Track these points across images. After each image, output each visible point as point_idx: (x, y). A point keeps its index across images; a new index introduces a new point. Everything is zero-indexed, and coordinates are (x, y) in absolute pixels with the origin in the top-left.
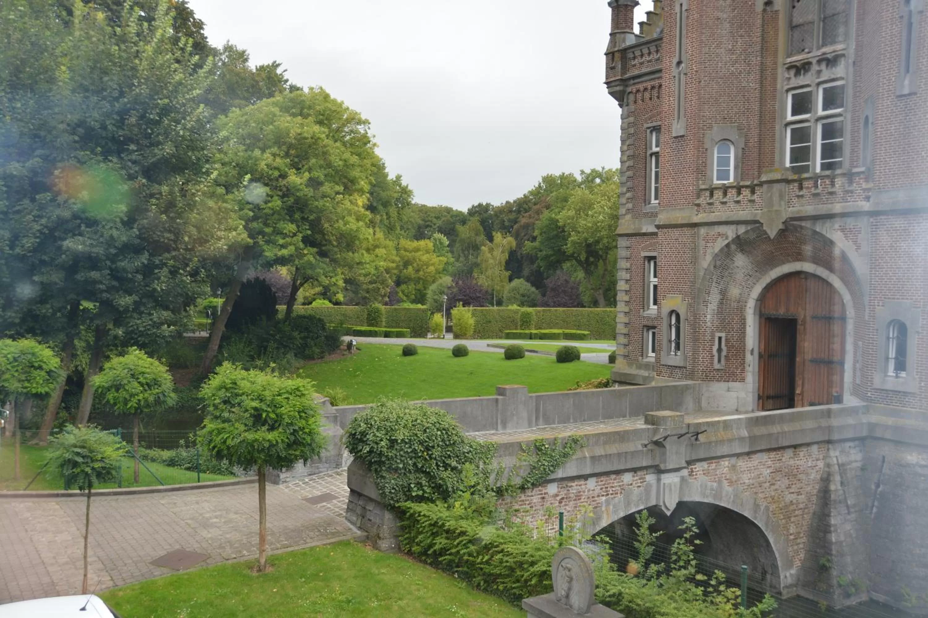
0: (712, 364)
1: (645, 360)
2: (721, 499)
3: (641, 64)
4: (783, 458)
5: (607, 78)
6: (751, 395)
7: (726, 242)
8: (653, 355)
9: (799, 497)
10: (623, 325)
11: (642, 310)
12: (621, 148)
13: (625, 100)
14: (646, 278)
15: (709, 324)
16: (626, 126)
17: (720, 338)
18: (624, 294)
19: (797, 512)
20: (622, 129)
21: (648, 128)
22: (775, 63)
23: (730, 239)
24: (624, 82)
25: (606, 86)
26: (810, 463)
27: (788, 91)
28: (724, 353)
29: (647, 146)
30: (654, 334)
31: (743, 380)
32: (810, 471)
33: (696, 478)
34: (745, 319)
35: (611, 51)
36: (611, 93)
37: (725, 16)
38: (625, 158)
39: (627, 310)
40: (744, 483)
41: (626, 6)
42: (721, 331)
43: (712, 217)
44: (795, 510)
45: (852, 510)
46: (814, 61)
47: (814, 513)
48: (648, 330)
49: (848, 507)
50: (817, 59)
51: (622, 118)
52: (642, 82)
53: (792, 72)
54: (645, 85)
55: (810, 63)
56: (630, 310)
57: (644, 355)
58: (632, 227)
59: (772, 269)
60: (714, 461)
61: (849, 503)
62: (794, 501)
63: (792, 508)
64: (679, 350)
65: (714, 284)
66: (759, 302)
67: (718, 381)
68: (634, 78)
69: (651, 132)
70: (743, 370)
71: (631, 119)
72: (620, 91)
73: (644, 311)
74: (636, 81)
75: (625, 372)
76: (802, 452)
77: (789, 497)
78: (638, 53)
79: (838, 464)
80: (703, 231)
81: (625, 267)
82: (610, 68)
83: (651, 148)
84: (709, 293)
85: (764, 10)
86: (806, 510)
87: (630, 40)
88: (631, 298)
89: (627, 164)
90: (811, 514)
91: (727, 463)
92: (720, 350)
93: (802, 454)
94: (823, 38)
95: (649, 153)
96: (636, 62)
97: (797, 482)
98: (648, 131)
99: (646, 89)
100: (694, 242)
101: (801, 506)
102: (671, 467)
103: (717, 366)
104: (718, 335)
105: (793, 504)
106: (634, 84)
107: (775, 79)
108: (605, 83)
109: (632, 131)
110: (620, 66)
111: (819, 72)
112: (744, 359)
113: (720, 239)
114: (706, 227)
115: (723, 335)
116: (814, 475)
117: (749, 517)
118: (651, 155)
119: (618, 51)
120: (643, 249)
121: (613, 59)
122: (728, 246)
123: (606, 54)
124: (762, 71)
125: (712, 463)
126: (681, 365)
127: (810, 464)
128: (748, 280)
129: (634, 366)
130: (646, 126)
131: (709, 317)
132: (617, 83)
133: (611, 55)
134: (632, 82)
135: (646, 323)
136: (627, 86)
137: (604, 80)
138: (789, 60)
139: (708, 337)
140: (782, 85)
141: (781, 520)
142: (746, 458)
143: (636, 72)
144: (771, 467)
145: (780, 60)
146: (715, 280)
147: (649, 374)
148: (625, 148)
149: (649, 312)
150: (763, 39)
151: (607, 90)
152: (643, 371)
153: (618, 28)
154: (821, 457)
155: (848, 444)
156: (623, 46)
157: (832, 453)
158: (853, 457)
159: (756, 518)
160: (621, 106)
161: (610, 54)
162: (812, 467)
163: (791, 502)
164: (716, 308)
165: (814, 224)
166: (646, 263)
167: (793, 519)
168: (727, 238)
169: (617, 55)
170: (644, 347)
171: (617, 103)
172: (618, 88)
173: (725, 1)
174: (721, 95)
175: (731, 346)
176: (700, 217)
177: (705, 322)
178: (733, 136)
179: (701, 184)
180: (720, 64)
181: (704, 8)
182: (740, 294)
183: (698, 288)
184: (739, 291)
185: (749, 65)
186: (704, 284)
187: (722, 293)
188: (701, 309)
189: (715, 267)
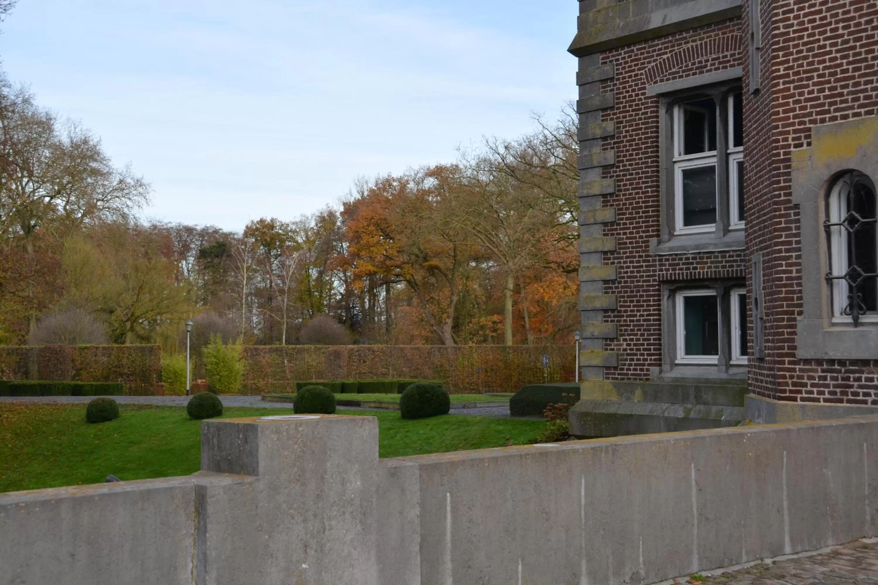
1: (670, 375)
8: (744, 360)
10: (601, 285)
11: (653, 241)
14: (662, 153)
18: (598, 204)
30: (743, 299)
39: (609, 244)
48: (672, 294)
56: (621, 244)
57: (666, 359)
58: (619, 22)
73: (659, 243)
75: (612, 410)
81: (598, 133)
88: (620, 212)
120: (651, 77)
129: (638, 392)
135: (668, 273)
147: (688, 411)
149: (673, 243)
152: (665, 406)
166: (662, 112)
170: (665, 340)
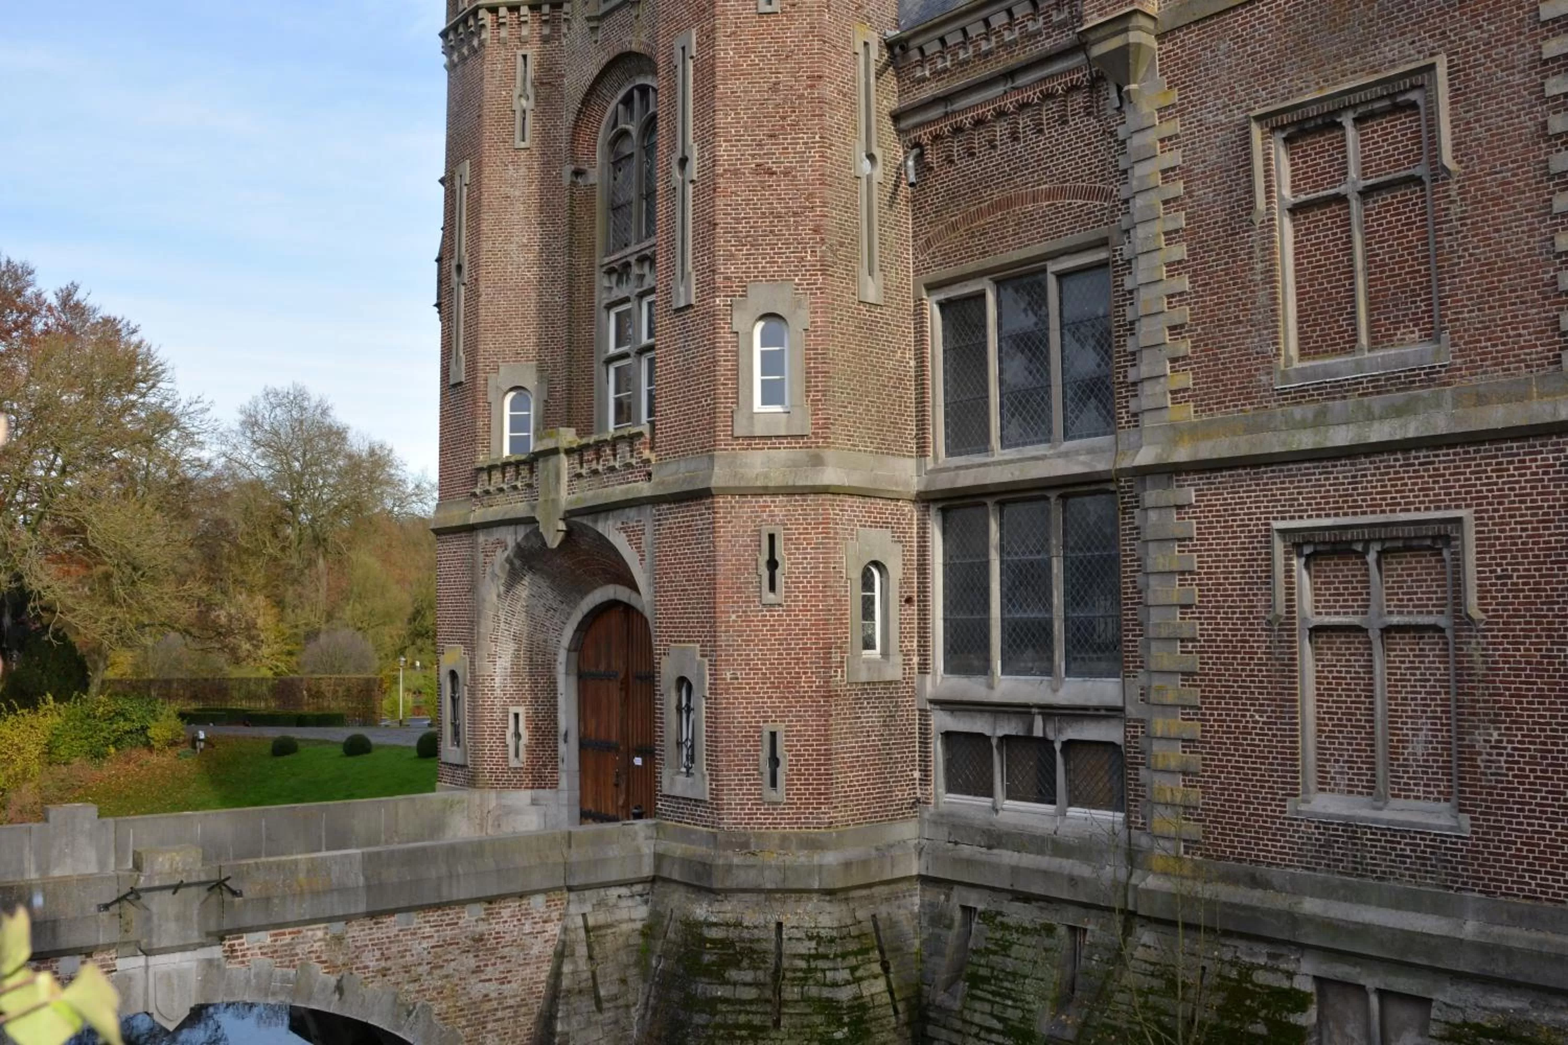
0: (506, 759)
2: (310, 997)
4: (461, 922)
6: (565, 811)
7: (507, 554)
9: (504, 987)
15: (498, 692)
17: (517, 716)
19: (499, 1014)
22: (592, 265)
23: (511, 549)
26: (527, 926)
27: (609, 307)
28: (524, 741)
31: (554, 785)
32: (528, 940)
33: (243, 962)
34: (554, 683)
37: (517, 193)
40: (366, 967)
42: (518, 704)
43: (491, 515)
44: (496, 1010)
45: (606, 1005)
46: (632, 260)
47: (540, 1015)
49: (598, 1001)
50: (636, 256)
53: (614, 278)
55: (628, 265)
59: (582, 598)
60: (287, 930)
61: (602, 993)
62: (493, 995)
63: (487, 1006)
64: (459, 739)
65: (502, 625)
66: (574, 655)
67: (515, 787)
70: (555, 767)
76: (507, 911)
77: (477, 989)
79: (587, 930)
80: (481, 538)
84: (495, 641)
85: (573, 184)
86: (523, 1010)
90: (534, 1016)
91: (320, 934)
92: (517, 736)
93: (506, 913)
94: (647, 226)
97: (499, 961)
100: (473, 558)
101: (511, 1002)
102: (165, 943)
103: (513, 763)
104: (513, 710)
105: (490, 1000)
107: (591, 290)
111: (641, 277)
112: (555, 750)
113: (499, 551)
114: (484, 532)
115: (521, 710)
116: (542, 948)
117: (386, 1028)
122: (509, 561)
123: (437, 260)
124: (571, 278)
125: (284, 934)
126: (461, 762)
127: (527, 928)
128: (553, 617)
131: (497, 680)
138: (606, 260)
139: (498, 715)
140: (602, 298)
141: (464, 1027)
142: (369, 923)
144: (431, 937)
145: (597, 261)
146: (502, 618)
150: (572, 228)
154: (555, 915)
155: (614, 892)
157: (573, 909)
158: (623, 914)
159: (399, 1028)
162: (534, 935)
163: (486, 996)
164: (508, 665)
165: (596, 521)
167: (490, 1026)
168: (506, 549)
173: (517, 170)
174: (511, 317)
175: (536, 729)
176: (477, 515)
177: (492, 689)
178: (530, 381)
179: (482, 460)
180: (510, 268)
181: (486, 181)
182: (545, 641)
183: (478, 632)
184: (542, 636)
185: (554, 268)
186: (486, 626)
187: (516, 638)
188: (485, 667)
189: (499, 596)
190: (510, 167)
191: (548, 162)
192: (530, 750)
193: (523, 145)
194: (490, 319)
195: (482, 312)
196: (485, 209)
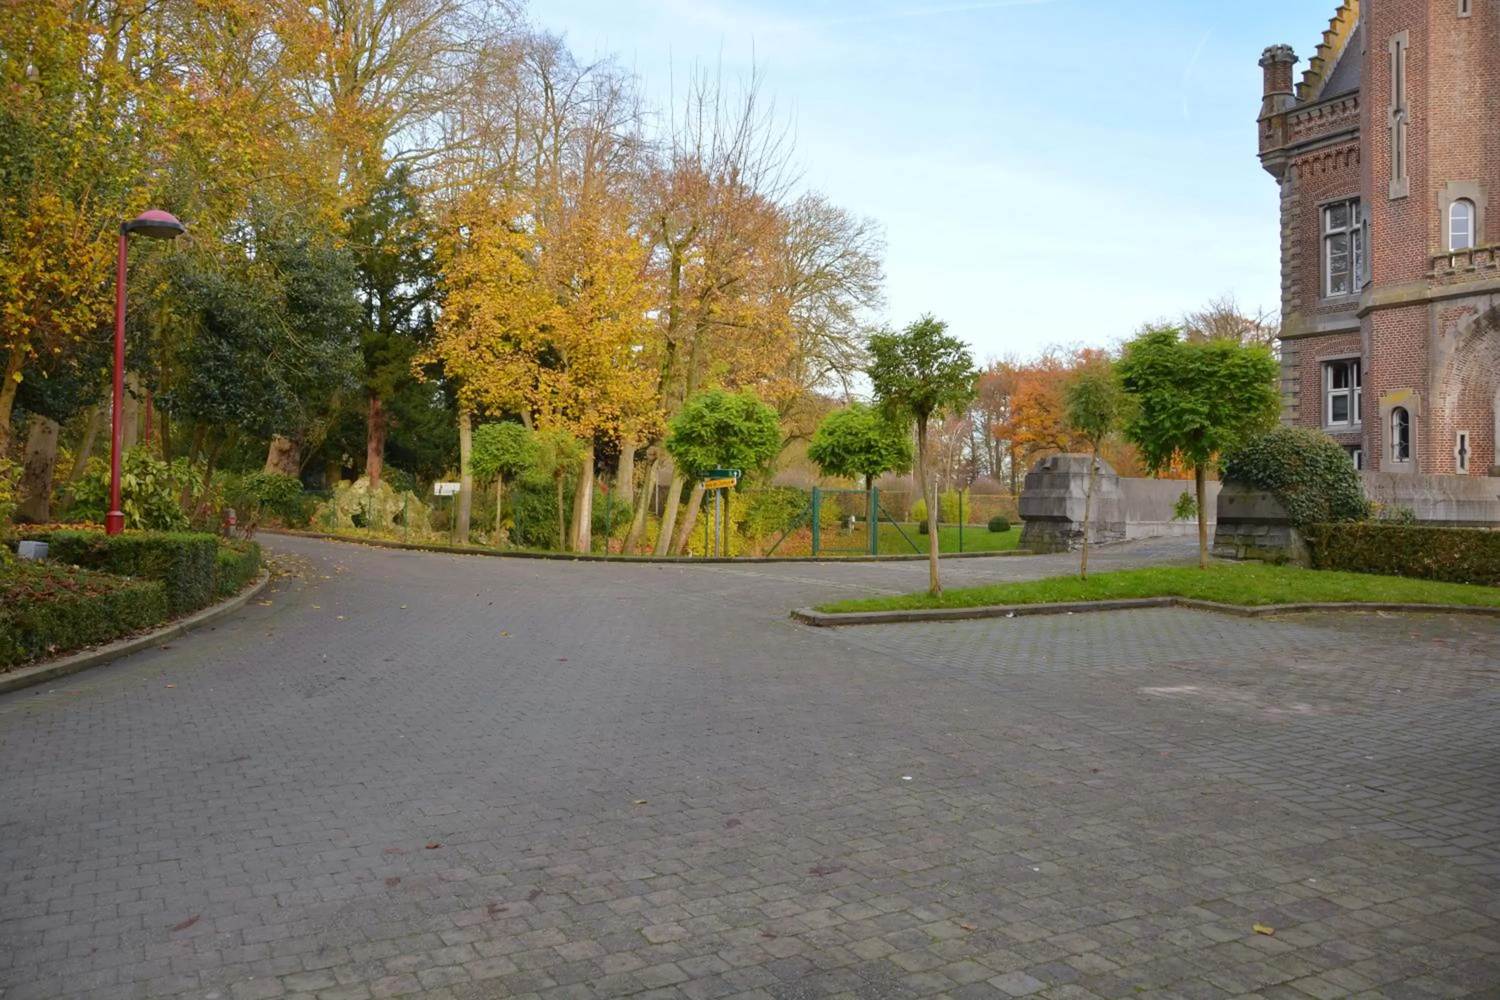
0: (1453, 468)
3: (1309, 129)
5: (1261, 149)
7: (1476, 316)
11: (1318, 428)
12: (1282, 233)
13: (1286, 175)
14: (1322, 388)
15: (1448, 420)
16: (1288, 205)
17: (1463, 437)
20: (1282, 210)
21: (1321, 206)
23: (1481, 313)
24: (1286, 152)
25: (1259, 159)
28: (1467, 456)
29: (1320, 227)
34: (1493, 413)
35: (1267, 116)
36: (1266, 168)
37: (1459, 53)
38: (1289, 245)
41: (1285, 62)
42: (1463, 428)
43: (1453, 289)
51: (1282, 196)
52: (1312, 151)
54: (1315, 154)
58: (1302, 327)
64: (1407, 456)
65: (1454, 371)
68: (1299, 147)
69: (1325, 211)
71: (1296, 197)
72: (1280, 164)
73: (1320, 428)
74: (1302, 150)
78: (1304, 116)
80: (1439, 307)
82: (1265, 138)
83: (1325, 230)
84: (1446, 383)
87: (1291, 104)
89: (1292, 251)
92: (1462, 451)
95: (1322, 237)
96: (1301, 127)
98: (1321, 209)
99: (1317, 159)
100: (1427, 323)
103: (1460, 471)
104: (1460, 433)
106: (1300, 154)
108: (1259, 156)
109: (1297, 211)
110: (1280, 134)
113: (1465, 315)
114: (1445, 302)
115: (1467, 433)
118: (1326, 238)
119: (1278, 115)
120: (1318, 353)
121: (1270, 127)
122: (1477, 322)
123: (1258, 121)
130: (1317, 203)
131: (1447, 411)
132: (1277, 154)
133: (1266, 123)
134: (1296, 152)
136: (1289, 157)
137: (1257, 152)
139: (1447, 437)
143: (1302, 140)
146: (1456, 366)
148: (1288, 232)
151: (1261, 165)
153: (1274, 89)
156: (1283, 110)
160: (1279, 182)
161: (1264, 121)
164: (1456, 400)
166: (1323, 369)
168: (1476, 312)
169: (1274, 121)
171: (1274, 179)
172: (1278, 160)
173: (1458, 35)
174: (1456, 146)
175: (1476, 446)
176: (1434, 291)
177: (1443, 418)
178: (1474, 194)
179: (1433, 252)
180: (1454, 110)
181: (1432, 44)
182: (1487, 383)
183: (1433, 377)
184: (1486, 379)
185: (1491, 108)
186: (1441, 372)
187: (1465, 381)
188: (1437, 402)
189: (1457, 349)
190: (1453, 32)
191: (1486, 27)
192: (1471, 460)
193: (1465, 15)
194: (1438, 148)
195: (1431, 143)
196: (1431, 66)
